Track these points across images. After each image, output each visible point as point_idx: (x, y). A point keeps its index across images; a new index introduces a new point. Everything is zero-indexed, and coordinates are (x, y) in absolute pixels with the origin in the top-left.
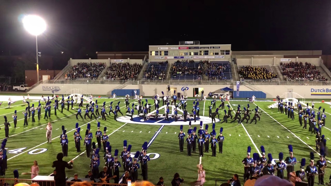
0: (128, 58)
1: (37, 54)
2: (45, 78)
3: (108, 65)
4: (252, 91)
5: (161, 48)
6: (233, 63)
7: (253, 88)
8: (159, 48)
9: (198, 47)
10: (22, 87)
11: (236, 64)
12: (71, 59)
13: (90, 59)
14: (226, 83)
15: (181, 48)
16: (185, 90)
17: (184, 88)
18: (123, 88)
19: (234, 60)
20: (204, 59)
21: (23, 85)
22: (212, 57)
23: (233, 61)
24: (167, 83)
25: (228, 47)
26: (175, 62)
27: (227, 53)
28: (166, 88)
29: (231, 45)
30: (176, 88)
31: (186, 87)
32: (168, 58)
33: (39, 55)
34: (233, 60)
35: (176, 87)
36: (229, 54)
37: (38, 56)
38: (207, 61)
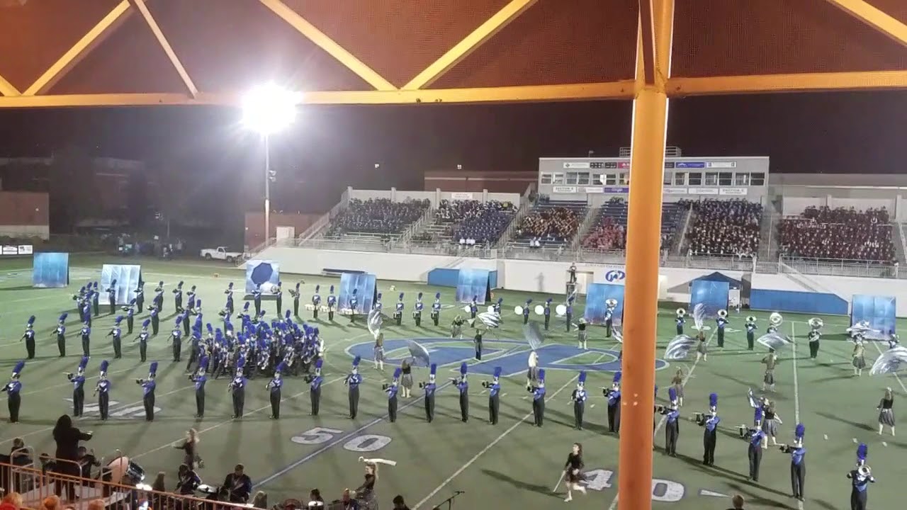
0: (484, 190)
1: (267, 174)
2: (284, 233)
3: (435, 205)
4: (806, 291)
5: (570, 164)
6: (773, 208)
7: (809, 284)
8: (565, 164)
9: (673, 163)
10: (220, 250)
11: (781, 212)
12: (350, 189)
13: (393, 189)
14: (737, 266)
15: (624, 165)
16: (615, 280)
17: (613, 274)
18: (454, 266)
19: (778, 203)
20: (688, 195)
21: (223, 248)
22: (711, 191)
23: (774, 202)
24: (570, 258)
25: (760, 163)
26: (606, 202)
27: (758, 179)
28: (565, 273)
29: (768, 158)
30: (592, 273)
31: (619, 272)
32: (587, 192)
33: (271, 178)
34: (774, 199)
35: (592, 271)
36: (761, 183)
37: (270, 180)
38: (695, 204)
